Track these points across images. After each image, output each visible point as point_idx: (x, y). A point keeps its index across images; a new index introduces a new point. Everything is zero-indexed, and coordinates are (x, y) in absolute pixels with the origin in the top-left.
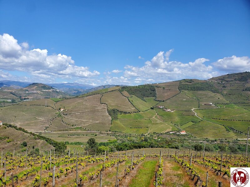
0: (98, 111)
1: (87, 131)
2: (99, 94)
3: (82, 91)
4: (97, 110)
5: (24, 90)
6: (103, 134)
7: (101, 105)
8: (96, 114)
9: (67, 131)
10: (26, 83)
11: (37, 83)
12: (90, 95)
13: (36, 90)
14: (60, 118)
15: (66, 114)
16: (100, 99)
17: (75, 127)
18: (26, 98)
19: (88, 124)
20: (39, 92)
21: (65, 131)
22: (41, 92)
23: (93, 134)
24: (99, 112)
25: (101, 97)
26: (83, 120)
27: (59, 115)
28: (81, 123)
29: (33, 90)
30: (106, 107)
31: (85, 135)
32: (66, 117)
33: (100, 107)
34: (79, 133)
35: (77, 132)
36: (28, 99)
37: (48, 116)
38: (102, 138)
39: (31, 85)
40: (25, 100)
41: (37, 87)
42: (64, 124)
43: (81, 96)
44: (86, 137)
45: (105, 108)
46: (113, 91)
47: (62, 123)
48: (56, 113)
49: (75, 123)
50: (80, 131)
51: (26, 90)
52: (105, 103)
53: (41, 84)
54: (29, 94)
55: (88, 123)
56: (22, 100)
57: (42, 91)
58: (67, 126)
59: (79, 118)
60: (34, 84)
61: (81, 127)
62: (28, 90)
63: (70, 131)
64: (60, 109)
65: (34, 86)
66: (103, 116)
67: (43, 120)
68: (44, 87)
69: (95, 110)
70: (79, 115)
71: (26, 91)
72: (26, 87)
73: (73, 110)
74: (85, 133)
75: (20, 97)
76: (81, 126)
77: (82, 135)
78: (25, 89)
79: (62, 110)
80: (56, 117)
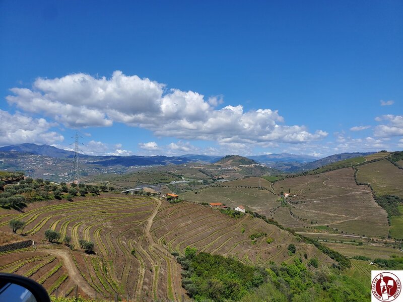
0: (354, 198)
1: (340, 233)
2: (347, 167)
3: (298, 165)
4: (352, 196)
5: (215, 166)
6: (374, 242)
7: (357, 186)
8: (351, 203)
9: (303, 231)
10: (213, 157)
12: (330, 170)
13: (232, 165)
14: (285, 209)
15: (295, 201)
16: (355, 176)
17: (317, 225)
18: (220, 177)
19: (339, 222)
20: (236, 168)
21: (300, 231)
22: (239, 169)
23: (354, 241)
24: (356, 199)
25: (356, 172)
26: (329, 214)
27: (284, 204)
28: (326, 219)
29: (228, 166)
30: (369, 192)
31: (338, 242)
32: (297, 207)
33: (357, 192)
34: (326, 236)
35: (322, 235)
36: (223, 178)
37: (266, 205)
38: (375, 250)
39: (223, 158)
40: (219, 181)
41: (232, 161)
42: (295, 219)
43: (313, 172)
44: (340, 245)
45: (367, 193)
46: (374, 161)
47: (292, 217)
48: (278, 201)
49: (316, 219)
50: (326, 234)
51: (217, 166)
52: (365, 183)
53: (237, 156)
54: (222, 172)
55: (340, 220)
56: (215, 180)
57: (239, 167)
58: (302, 222)
59: (320, 210)
60: (227, 157)
61: (328, 226)
62: (220, 166)
63: (309, 231)
64: (282, 194)
65: (229, 160)
66: (367, 208)
67: (259, 210)
68: (243, 160)
69: (347, 196)
70: (319, 204)
71: (218, 168)
73: (308, 196)
74: (336, 237)
75: (212, 176)
76: (326, 224)
77: (333, 240)
78: (216, 164)
79: (287, 195)
80: (278, 207)
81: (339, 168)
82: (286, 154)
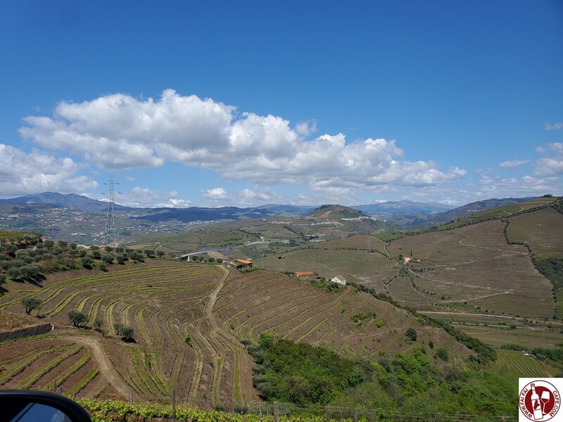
0: (503, 263)
1: (483, 313)
3: (425, 217)
4: (501, 260)
5: (306, 221)
6: (533, 325)
7: (509, 247)
8: (499, 271)
9: (430, 310)
10: (304, 207)
11: (330, 205)
12: (469, 224)
13: (331, 218)
14: (405, 279)
15: (420, 269)
16: (505, 232)
17: (450, 301)
18: (313, 236)
19: (481, 297)
20: (336, 223)
21: (426, 310)
22: (340, 224)
23: (504, 324)
24: (507, 265)
25: (506, 227)
26: (468, 286)
27: (404, 272)
28: (463, 293)
29: (324, 220)
30: (525, 254)
31: (481, 324)
32: (422, 276)
33: (509, 254)
34: (463, 317)
35: (457, 316)
36: (317, 237)
37: (378, 273)
38: (534, 337)
39: (318, 209)
40: (312, 241)
41: (331, 213)
42: (419, 293)
44: (484, 329)
45: (524, 256)
46: (534, 210)
47: (415, 290)
48: (395, 268)
49: (449, 292)
50: (463, 313)
51: (310, 220)
52: (521, 241)
53: (337, 206)
54: (317, 228)
55: (483, 294)
56: (306, 240)
57: (340, 221)
58: (429, 297)
59: (455, 281)
60: (323, 207)
61: (466, 303)
62: (314, 220)
63: (439, 310)
64: (401, 258)
65: (326, 211)
66: (522, 277)
67: (368, 281)
68: (346, 212)
69: (494, 260)
70: (453, 271)
71: (311, 223)
72: (309, 214)
73: (437, 260)
74: (478, 318)
75: (302, 234)
76: (464, 300)
77: (472, 322)
78: (308, 218)
79: (407, 260)
80: (395, 277)
81: (482, 221)
82: (407, 202)
